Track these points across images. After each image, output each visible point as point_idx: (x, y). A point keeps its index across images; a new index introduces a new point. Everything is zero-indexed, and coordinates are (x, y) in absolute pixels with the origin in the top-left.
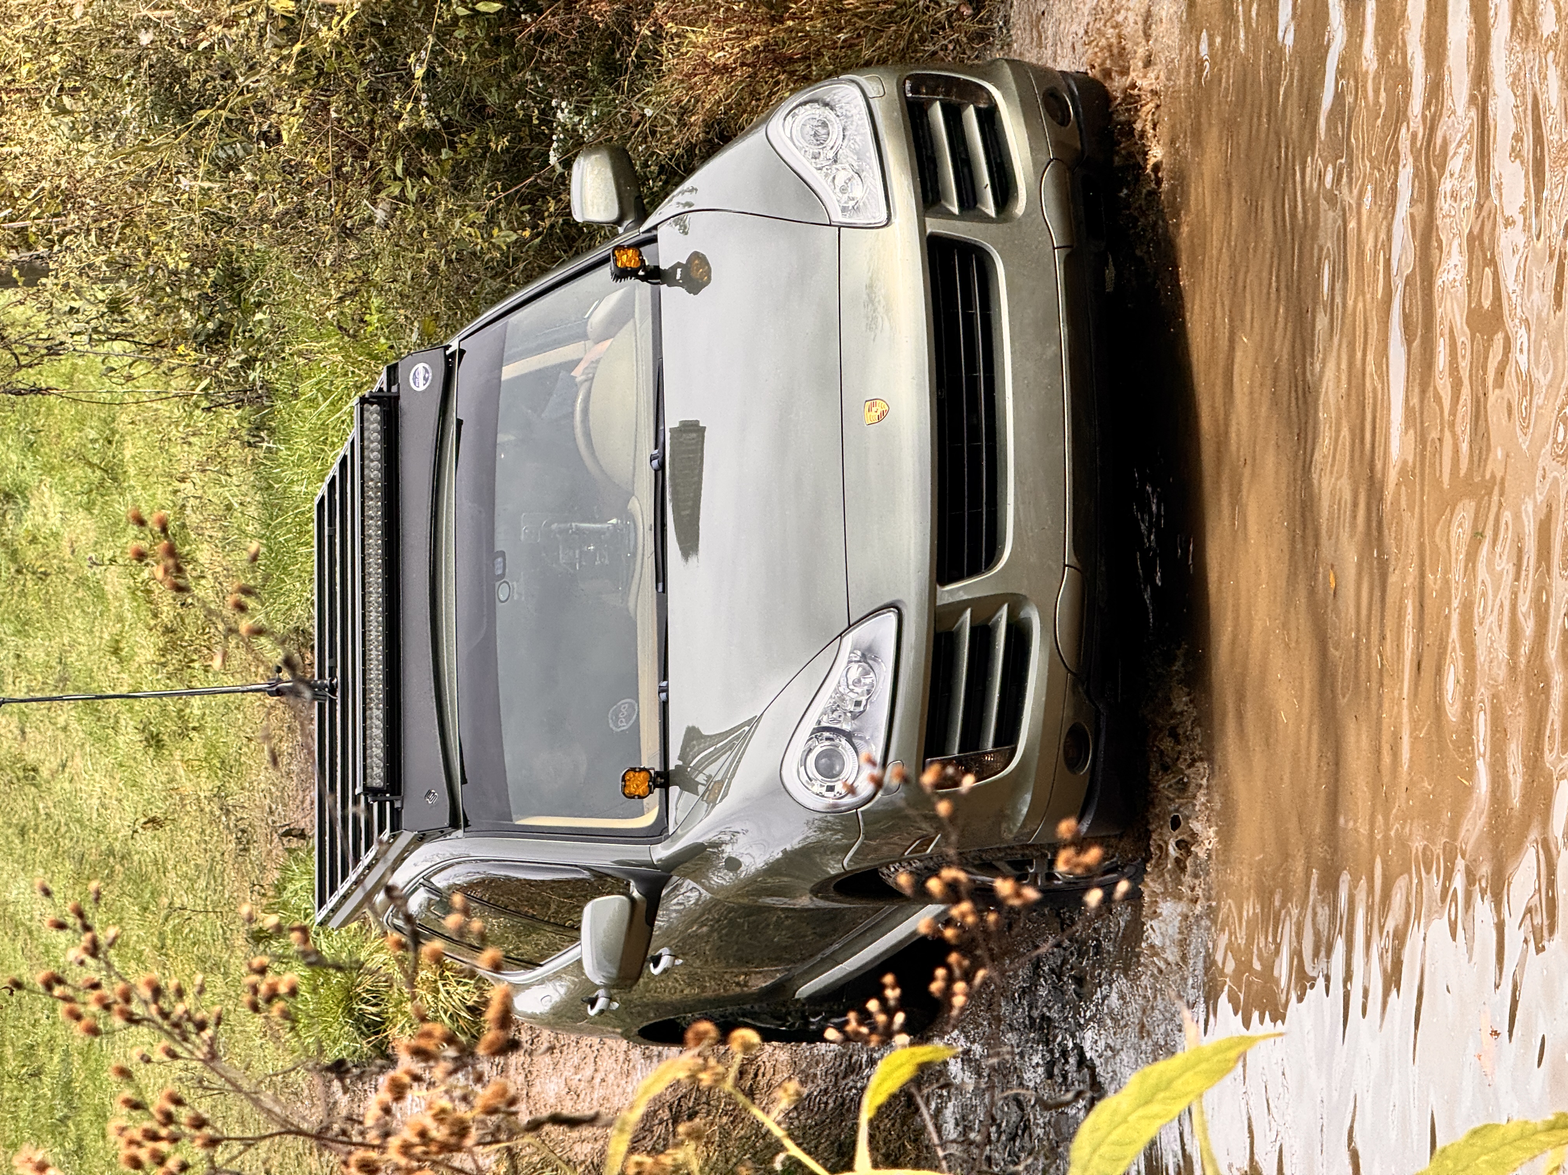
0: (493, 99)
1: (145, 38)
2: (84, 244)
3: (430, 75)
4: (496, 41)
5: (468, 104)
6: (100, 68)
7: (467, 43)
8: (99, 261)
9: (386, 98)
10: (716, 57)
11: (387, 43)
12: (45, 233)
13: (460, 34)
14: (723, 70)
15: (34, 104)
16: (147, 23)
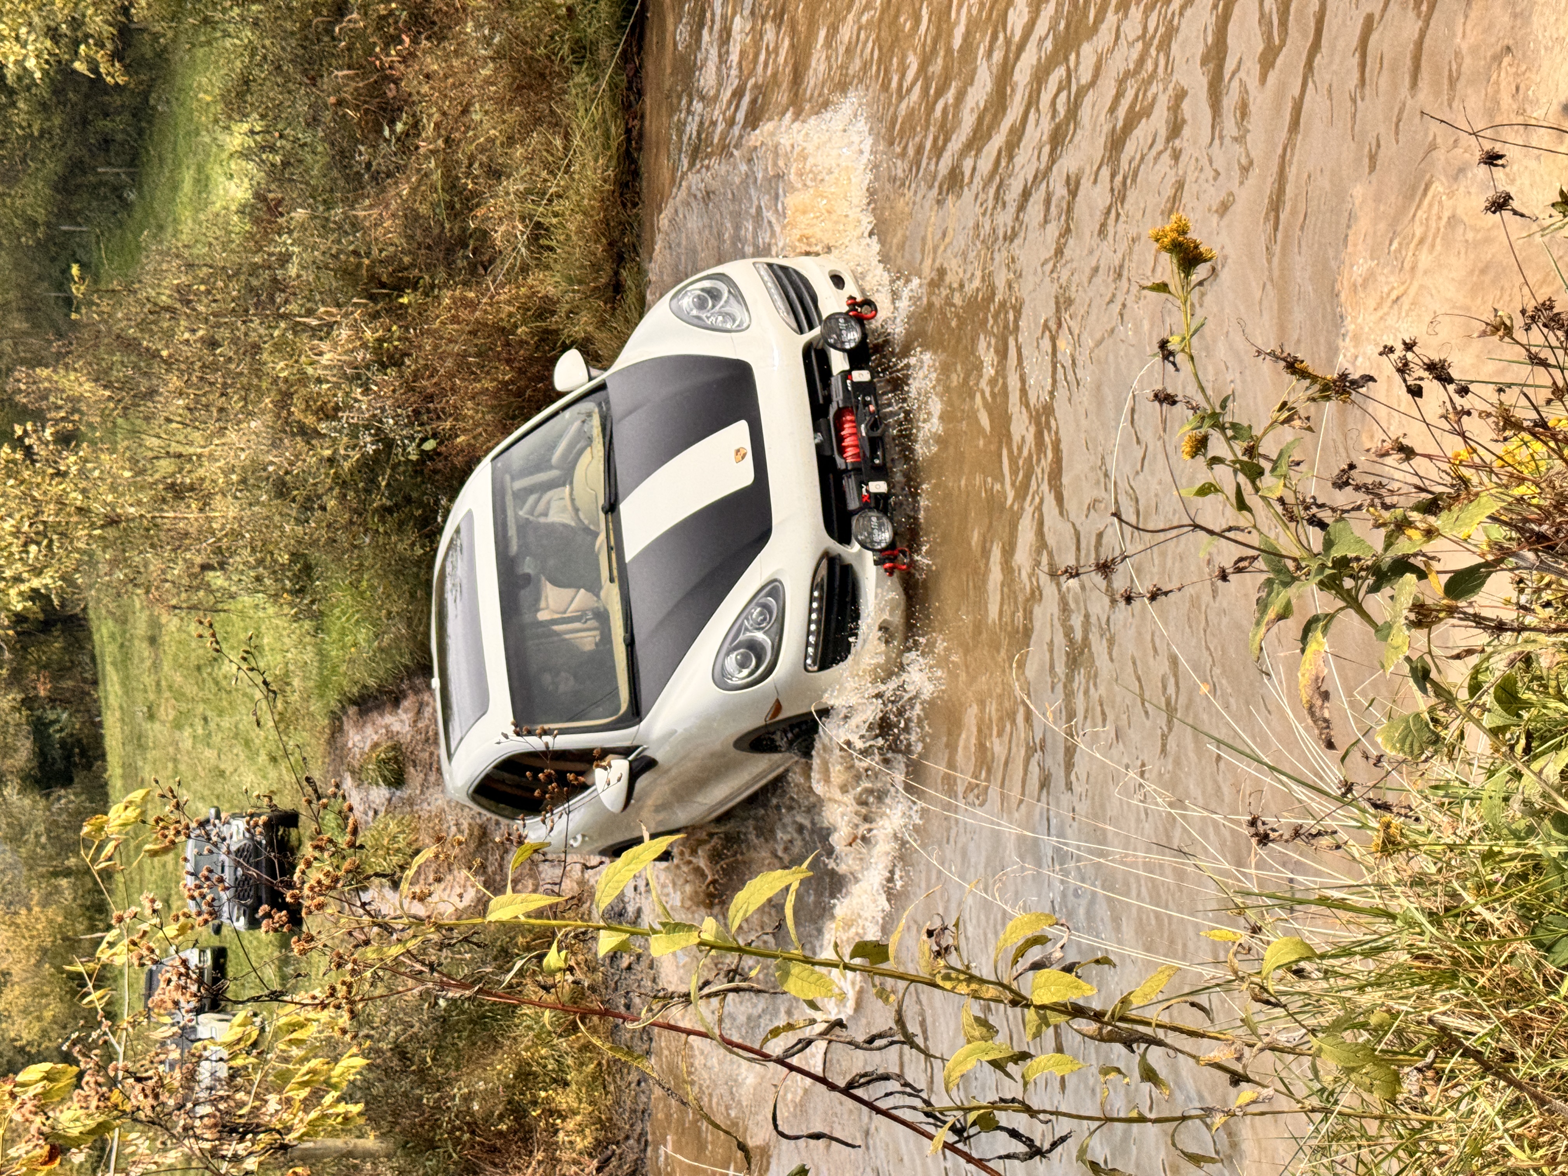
0: (415, 495)
1: (271, 469)
2: (245, 552)
3: (388, 485)
4: (416, 472)
5: (404, 497)
6: (252, 481)
7: (404, 472)
8: (251, 559)
9: (371, 493)
11: (372, 471)
12: (228, 548)
13: (402, 469)
15: (224, 495)
16: (272, 463)
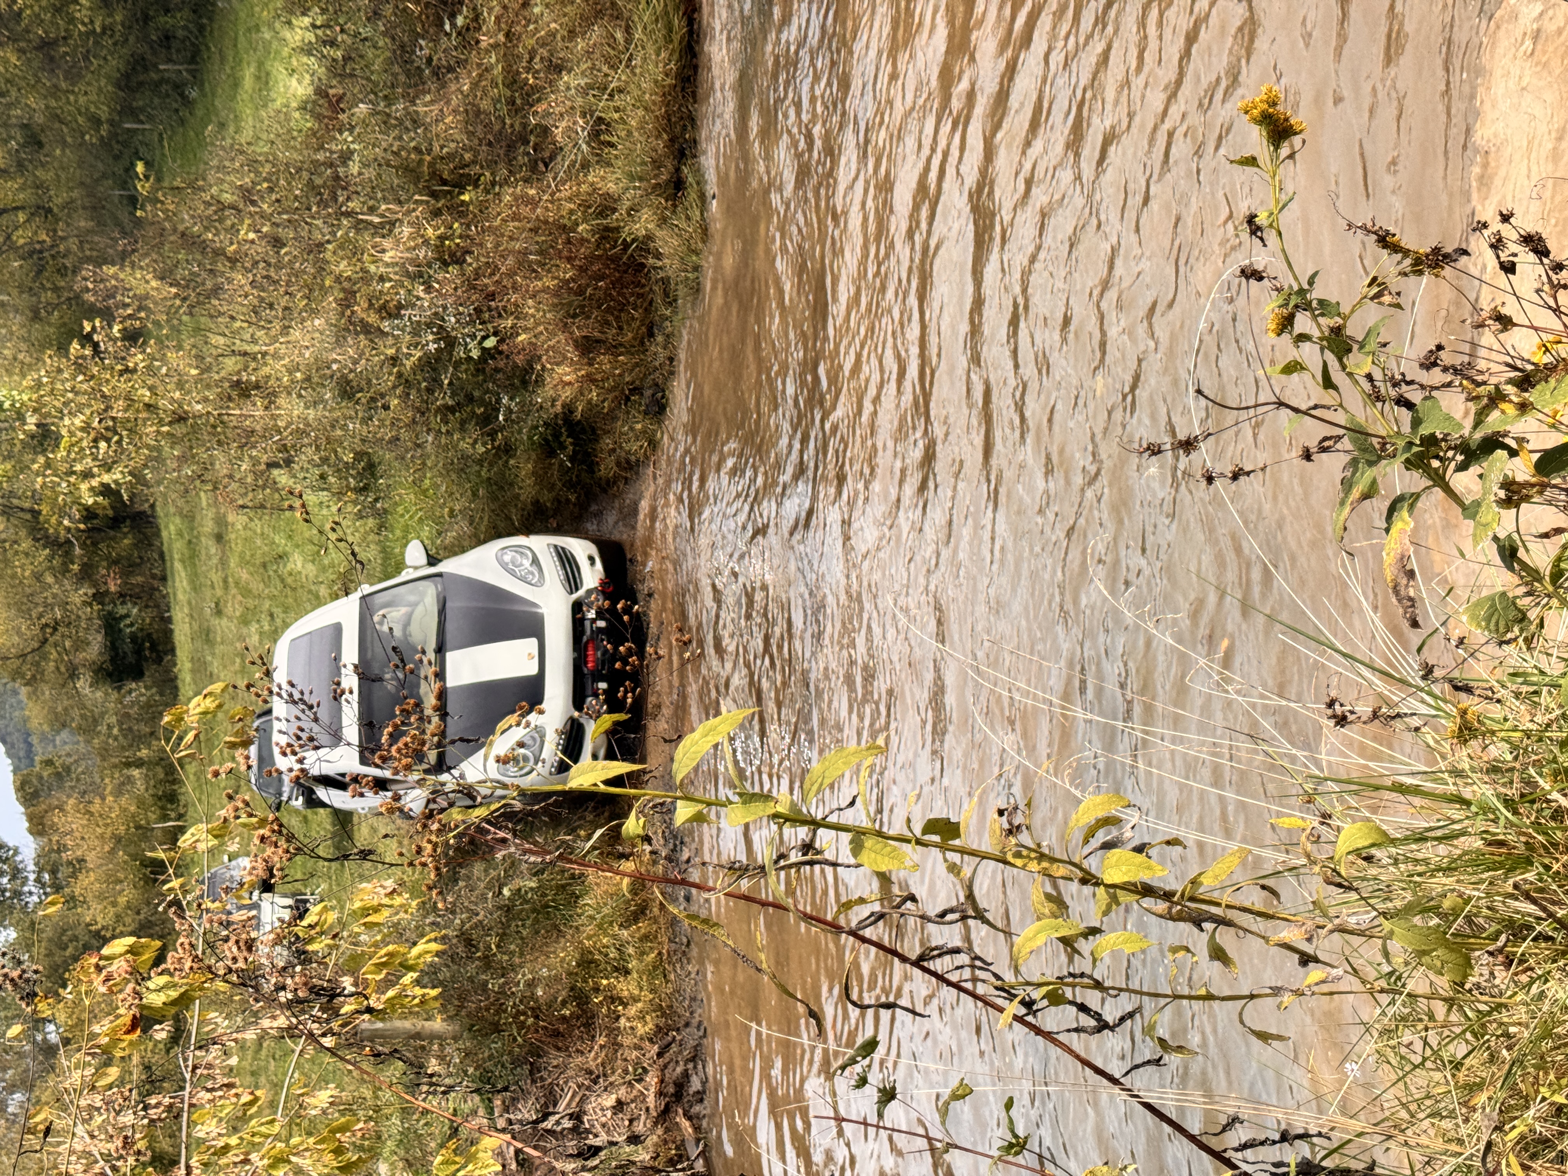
0: (476, 394)
1: (335, 367)
2: (310, 451)
3: (450, 384)
4: (478, 370)
5: (466, 396)
6: (316, 379)
7: (466, 371)
8: (316, 458)
9: (433, 392)
10: (567, 378)
11: (434, 370)
12: (293, 446)
13: (464, 367)
14: (570, 383)
15: (289, 394)
16: (335, 361)
